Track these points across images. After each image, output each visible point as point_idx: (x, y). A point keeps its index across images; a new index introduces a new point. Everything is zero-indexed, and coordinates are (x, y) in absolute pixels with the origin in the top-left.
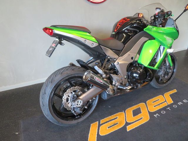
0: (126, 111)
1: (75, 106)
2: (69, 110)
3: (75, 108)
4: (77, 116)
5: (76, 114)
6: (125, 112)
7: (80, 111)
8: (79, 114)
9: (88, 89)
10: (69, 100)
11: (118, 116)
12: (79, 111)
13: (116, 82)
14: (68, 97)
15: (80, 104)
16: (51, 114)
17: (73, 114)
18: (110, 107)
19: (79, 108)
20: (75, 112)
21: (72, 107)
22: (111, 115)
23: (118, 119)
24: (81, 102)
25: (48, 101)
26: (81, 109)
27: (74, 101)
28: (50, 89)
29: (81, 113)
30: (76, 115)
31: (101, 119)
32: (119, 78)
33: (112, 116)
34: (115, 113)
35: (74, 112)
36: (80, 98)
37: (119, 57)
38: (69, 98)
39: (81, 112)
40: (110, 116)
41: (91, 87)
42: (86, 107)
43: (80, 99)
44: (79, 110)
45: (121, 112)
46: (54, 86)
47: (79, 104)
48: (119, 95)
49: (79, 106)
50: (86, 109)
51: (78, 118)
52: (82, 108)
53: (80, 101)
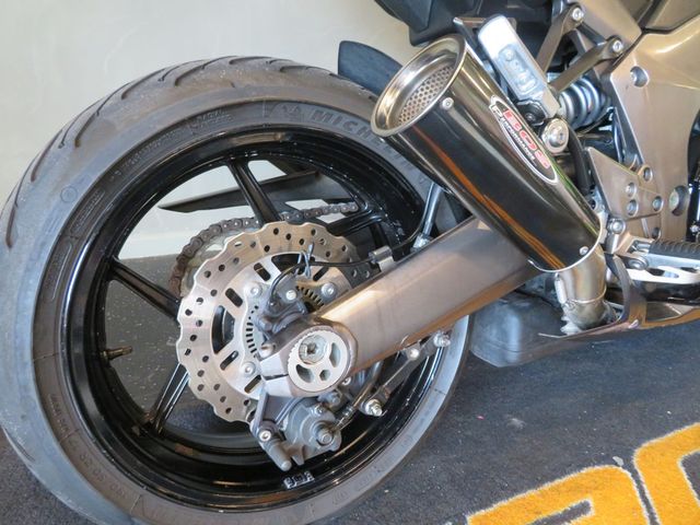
0: (636, 460)
1: (279, 388)
2: (229, 418)
3: (287, 408)
4: (295, 471)
5: (289, 455)
6: (629, 466)
7: (323, 436)
8: (310, 456)
9: (403, 253)
10: (239, 330)
11: (588, 490)
12: (311, 434)
13: (615, 226)
14: (230, 307)
15: (323, 375)
16: (58, 437)
17: (264, 452)
18: (516, 421)
19: (314, 411)
20: (280, 436)
21: (256, 394)
22: (536, 482)
23: (592, 513)
24: (333, 358)
25: (30, 313)
26: (330, 417)
27: (277, 340)
28: (55, 201)
29: (330, 453)
30: (284, 465)
31: (474, 509)
32: (641, 193)
33: (547, 486)
34: (563, 473)
35: (268, 435)
36: (331, 315)
37: (645, 31)
38: (241, 316)
39: (333, 443)
40: (532, 493)
41: (420, 242)
42: (372, 408)
43: (329, 323)
44: (313, 428)
45: (599, 463)
46: (94, 178)
47: (315, 370)
48: (634, 331)
49: (316, 386)
50: (373, 418)
51: (306, 493)
52: (338, 412)
53: (325, 339)
